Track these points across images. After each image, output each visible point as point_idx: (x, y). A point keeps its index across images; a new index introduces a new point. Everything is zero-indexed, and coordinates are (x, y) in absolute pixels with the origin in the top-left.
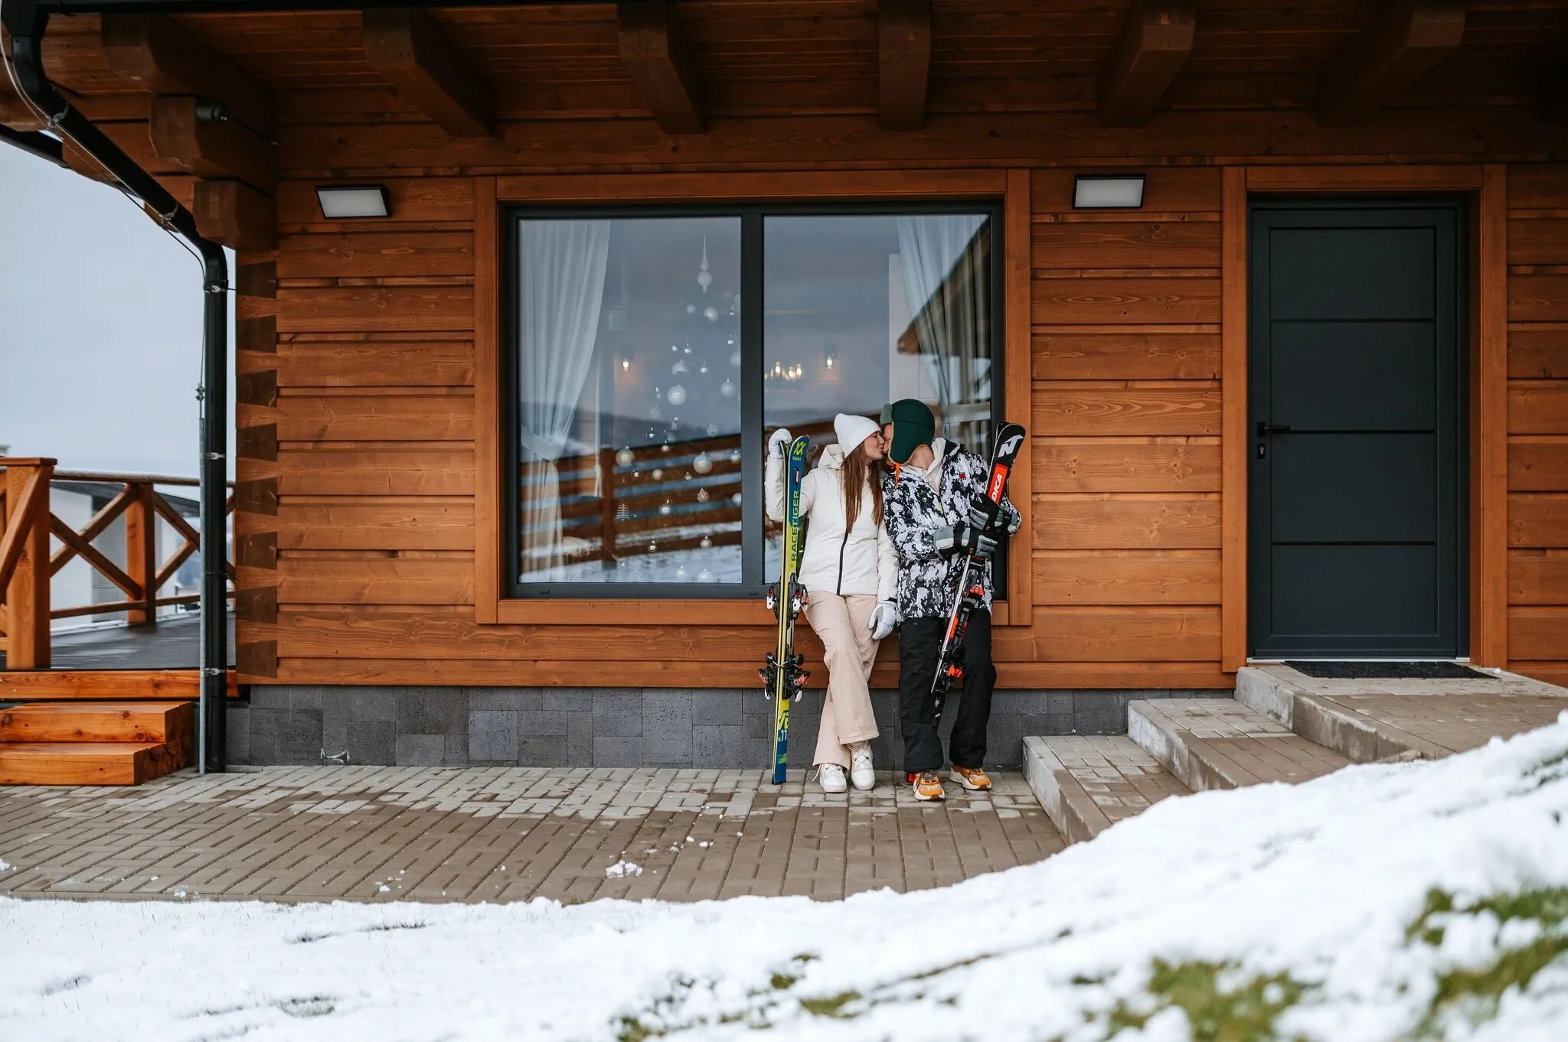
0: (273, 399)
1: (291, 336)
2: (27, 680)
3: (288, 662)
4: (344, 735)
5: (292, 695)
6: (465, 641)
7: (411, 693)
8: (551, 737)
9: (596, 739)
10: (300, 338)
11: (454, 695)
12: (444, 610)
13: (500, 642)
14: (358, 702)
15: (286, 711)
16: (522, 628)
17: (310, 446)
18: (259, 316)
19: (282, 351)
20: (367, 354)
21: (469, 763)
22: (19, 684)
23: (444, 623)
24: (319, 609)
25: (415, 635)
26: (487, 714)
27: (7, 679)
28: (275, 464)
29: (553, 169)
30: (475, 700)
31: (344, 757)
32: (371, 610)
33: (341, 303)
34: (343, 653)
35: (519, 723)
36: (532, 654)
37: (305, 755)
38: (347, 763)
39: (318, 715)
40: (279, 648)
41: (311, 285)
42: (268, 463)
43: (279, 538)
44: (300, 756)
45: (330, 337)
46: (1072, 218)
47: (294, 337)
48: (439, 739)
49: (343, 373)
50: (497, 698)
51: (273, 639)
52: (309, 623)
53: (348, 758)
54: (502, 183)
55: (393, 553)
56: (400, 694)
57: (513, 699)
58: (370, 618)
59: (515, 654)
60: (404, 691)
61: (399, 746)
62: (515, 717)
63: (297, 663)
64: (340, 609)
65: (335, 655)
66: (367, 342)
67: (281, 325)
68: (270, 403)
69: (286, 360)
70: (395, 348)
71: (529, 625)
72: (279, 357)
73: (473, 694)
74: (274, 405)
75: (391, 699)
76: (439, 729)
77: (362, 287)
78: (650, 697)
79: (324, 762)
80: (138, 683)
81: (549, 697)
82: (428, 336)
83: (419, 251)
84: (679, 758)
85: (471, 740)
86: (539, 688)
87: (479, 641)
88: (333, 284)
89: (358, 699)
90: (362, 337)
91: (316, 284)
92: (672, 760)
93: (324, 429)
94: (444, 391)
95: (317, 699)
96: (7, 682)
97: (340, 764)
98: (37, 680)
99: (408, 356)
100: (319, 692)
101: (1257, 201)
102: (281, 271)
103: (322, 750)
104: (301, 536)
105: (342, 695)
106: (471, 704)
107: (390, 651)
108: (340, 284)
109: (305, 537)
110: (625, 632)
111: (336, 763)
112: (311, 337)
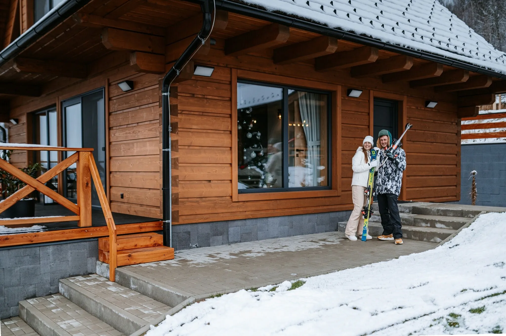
0: (177, 132)
1: (181, 111)
2: (96, 230)
3: (182, 217)
4: (196, 239)
5: (182, 227)
6: (229, 207)
7: (214, 224)
8: (248, 233)
9: (258, 232)
10: (184, 112)
11: (224, 223)
12: (223, 198)
13: (238, 207)
14: (200, 228)
15: (180, 233)
16: (243, 202)
17: (187, 147)
18: (173, 104)
19: (180, 116)
20: (203, 119)
21: (229, 243)
22: (93, 232)
23: (224, 202)
24: (190, 199)
25: (216, 206)
26: (233, 228)
27: (89, 230)
28: (178, 153)
29: (248, 69)
30: (230, 224)
31: (196, 246)
32: (204, 199)
33: (196, 102)
34: (198, 213)
35: (241, 230)
36: (245, 210)
37: (186, 246)
38: (197, 247)
39: (189, 233)
40: (180, 212)
41: (187, 95)
42: (176, 153)
43: (179, 177)
44: (184, 247)
45: (192, 113)
46: (347, 98)
47: (182, 112)
48: (221, 237)
49: (197, 124)
50: (236, 223)
51: (178, 210)
52: (188, 204)
53: (198, 245)
54: (239, 71)
55: (210, 181)
56: (211, 224)
57: (239, 223)
58: (204, 201)
59: (241, 210)
60: (212, 224)
61: (211, 240)
62: (240, 229)
63: (184, 217)
64: (196, 199)
65: (195, 214)
66: (202, 115)
67: (180, 107)
68: (176, 133)
69: (181, 119)
70: (211, 117)
71: (244, 201)
72: (179, 118)
73: (229, 223)
74: (177, 134)
75: (208, 226)
76: (221, 234)
77: (201, 98)
78: (270, 219)
79: (191, 248)
80: (135, 228)
81: (247, 221)
82: (218, 115)
83: (217, 88)
84: (276, 235)
85: (229, 236)
86: (245, 219)
87: (233, 207)
88: (193, 96)
89: (200, 227)
90: (201, 113)
91: (189, 95)
92: (274, 236)
93: (191, 143)
94: (222, 132)
95: (189, 228)
96: (88, 231)
97: (195, 248)
98: (100, 230)
99: (214, 121)
100: (189, 226)
101: (375, 98)
102: (179, 90)
103: (190, 244)
104: (185, 176)
105: (195, 226)
106: (229, 225)
107: (210, 211)
108: (195, 96)
109: (187, 176)
110: (266, 202)
111: (194, 248)
112: (187, 112)
